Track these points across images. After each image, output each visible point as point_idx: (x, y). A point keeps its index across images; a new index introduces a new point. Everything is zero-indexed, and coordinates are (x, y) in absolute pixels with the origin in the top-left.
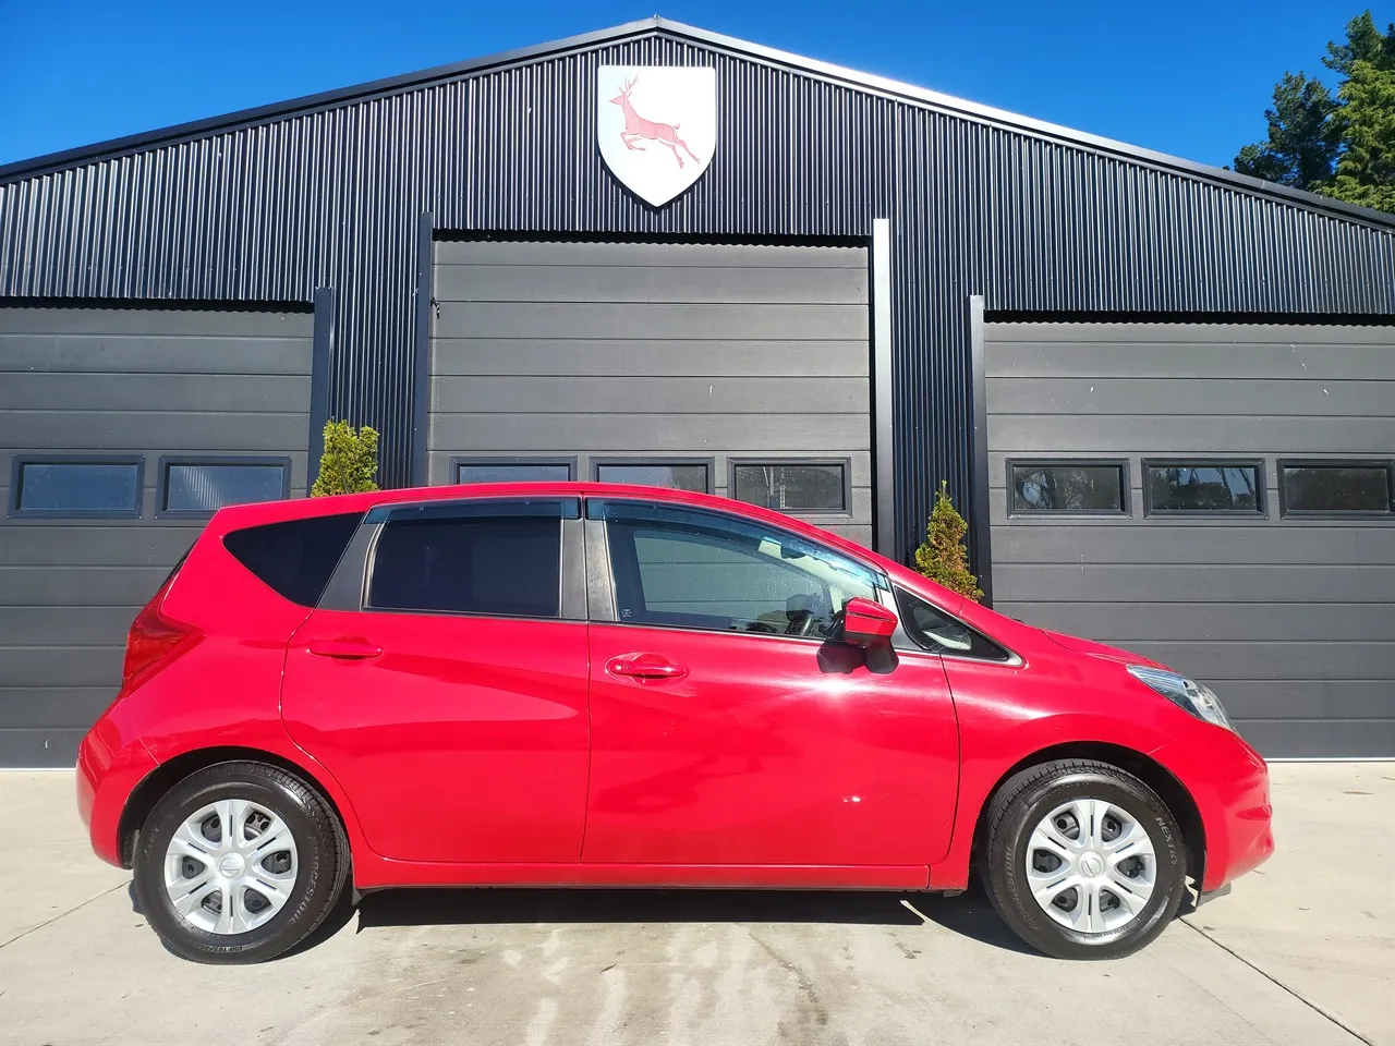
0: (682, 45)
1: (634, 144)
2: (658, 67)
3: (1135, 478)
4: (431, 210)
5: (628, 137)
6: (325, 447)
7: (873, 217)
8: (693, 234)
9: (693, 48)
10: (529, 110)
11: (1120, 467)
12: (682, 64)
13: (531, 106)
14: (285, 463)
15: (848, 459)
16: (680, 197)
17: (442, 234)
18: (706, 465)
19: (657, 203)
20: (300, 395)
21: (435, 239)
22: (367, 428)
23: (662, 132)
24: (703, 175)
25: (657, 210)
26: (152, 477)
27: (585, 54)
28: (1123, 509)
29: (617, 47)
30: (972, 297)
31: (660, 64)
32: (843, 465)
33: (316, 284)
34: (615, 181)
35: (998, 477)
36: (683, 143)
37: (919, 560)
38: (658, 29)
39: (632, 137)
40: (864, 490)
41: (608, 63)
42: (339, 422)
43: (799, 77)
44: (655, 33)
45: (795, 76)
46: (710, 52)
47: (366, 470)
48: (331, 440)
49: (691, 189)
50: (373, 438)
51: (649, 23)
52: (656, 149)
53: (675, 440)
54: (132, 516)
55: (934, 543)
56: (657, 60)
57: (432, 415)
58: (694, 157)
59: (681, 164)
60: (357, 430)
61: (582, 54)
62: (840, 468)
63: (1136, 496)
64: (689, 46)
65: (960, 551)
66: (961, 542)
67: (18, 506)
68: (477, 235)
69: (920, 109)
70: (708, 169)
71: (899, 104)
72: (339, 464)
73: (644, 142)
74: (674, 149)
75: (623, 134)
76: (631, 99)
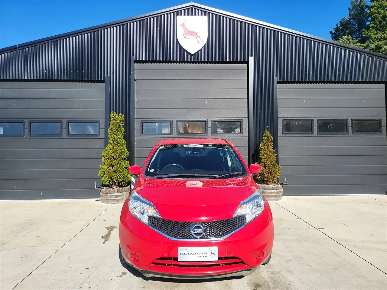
0: (198, 10)
1: (186, 37)
2: (192, 16)
3: (315, 124)
4: (134, 55)
5: (184, 35)
6: (111, 120)
7: (249, 56)
8: (202, 61)
9: (201, 10)
10: (159, 28)
11: (311, 121)
12: (198, 15)
13: (159, 27)
15: (242, 120)
16: (198, 51)
18: (206, 122)
19: (192, 53)
20: (101, 104)
21: (135, 63)
22: (121, 114)
23: (193, 33)
24: (204, 46)
25: (192, 55)
26: (64, 126)
27: (173, 12)
28: (312, 132)
29: (181, 10)
30: (274, 77)
31: (193, 15)
33: (105, 75)
34: (181, 47)
35: (280, 124)
36: (199, 37)
37: (261, 146)
38: (192, 5)
39: (186, 35)
40: (246, 128)
41: (179, 15)
42: (114, 113)
43: (229, 18)
44: (191, 7)
45: (228, 18)
46: (206, 12)
47: (121, 125)
48: (112, 118)
49: (201, 49)
50: (123, 117)
51: (190, 4)
52: (192, 38)
53: (198, 115)
54: (60, 136)
55: (265, 142)
56: (192, 14)
57: (135, 109)
58: (202, 41)
59: (199, 42)
60: (118, 114)
61: (172, 13)
62: (239, 122)
63: (315, 129)
64: (200, 10)
65: (271, 144)
66: (271, 142)
67: (31, 134)
68: (146, 62)
69: (261, 27)
70: (206, 44)
71: (256, 25)
72: (115, 124)
73: (189, 36)
74: (197, 38)
75: (183, 35)
76: (185, 25)
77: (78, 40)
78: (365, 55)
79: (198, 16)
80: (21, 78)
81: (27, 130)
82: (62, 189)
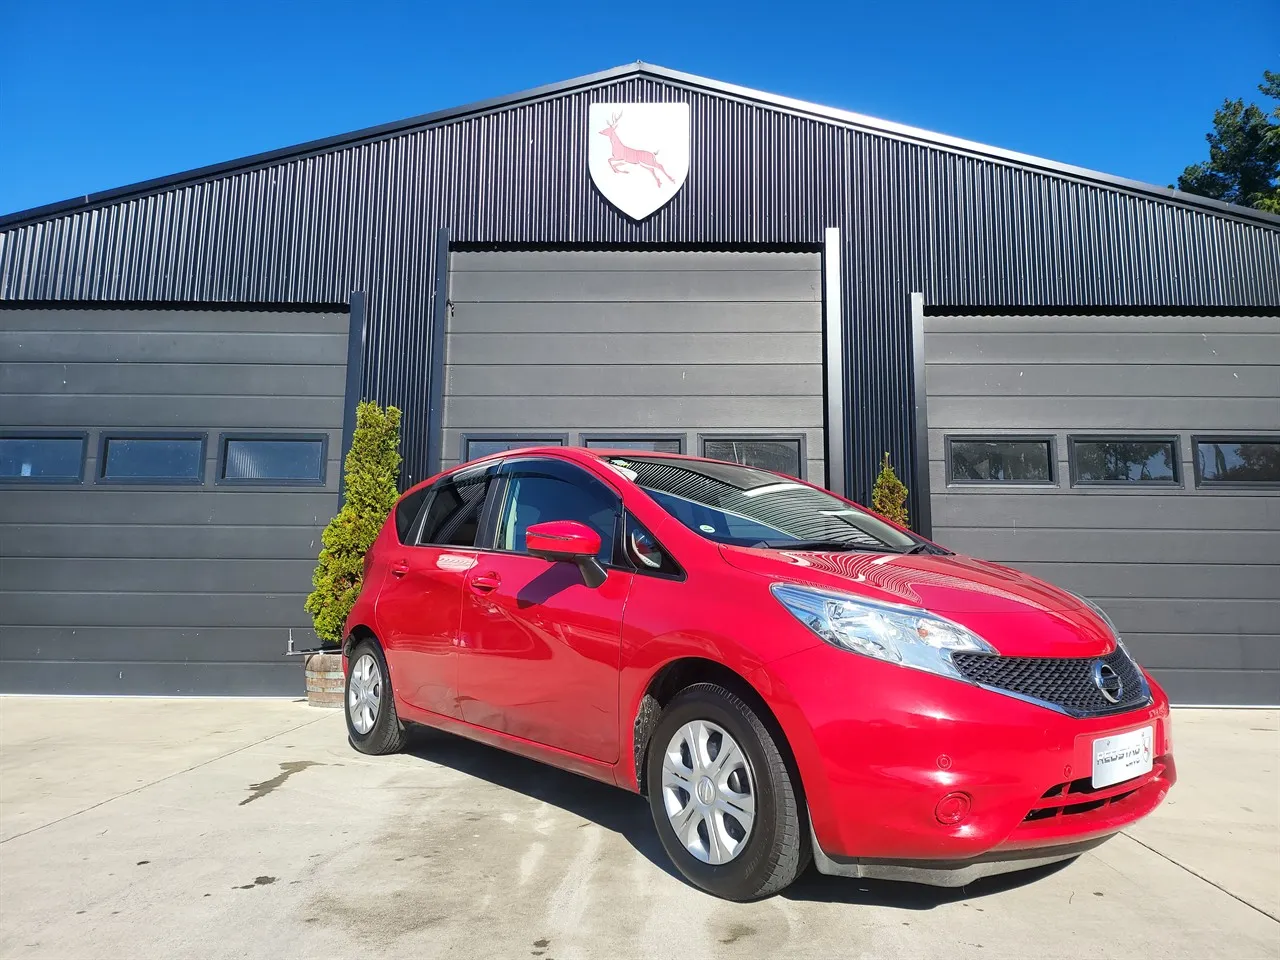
0: (661, 85)
1: (619, 168)
2: (640, 104)
3: (1062, 453)
4: (448, 226)
5: (613, 163)
6: (358, 423)
7: (825, 226)
8: (669, 243)
9: (670, 87)
10: (531, 142)
11: (1048, 442)
12: (661, 101)
13: (533, 138)
14: (322, 439)
15: (804, 435)
16: (658, 212)
17: (457, 246)
19: (638, 217)
20: (336, 382)
21: (451, 250)
22: (391, 407)
23: (643, 157)
24: (677, 195)
25: (638, 223)
26: (213, 450)
27: (579, 94)
28: (1051, 479)
29: (605, 88)
30: (913, 294)
31: (642, 101)
32: (799, 441)
33: (352, 289)
34: (604, 200)
35: (937, 453)
36: (661, 167)
38: (640, 72)
39: (617, 162)
40: (820, 462)
41: (598, 101)
42: (369, 402)
43: (760, 109)
44: (638, 76)
45: (757, 108)
46: (685, 90)
47: (391, 442)
48: (362, 418)
49: (667, 205)
50: (397, 416)
51: (633, 67)
52: (639, 172)
53: (653, 419)
54: (195, 483)
55: (879, 506)
56: (640, 97)
57: (446, 399)
58: (670, 178)
59: (659, 184)
60: (384, 409)
61: (576, 94)
62: (797, 443)
63: (1063, 468)
64: (667, 86)
65: (902, 514)
66: (903, 506)
67: (103, 474)
68: (486, 246)
69: (866, 134)
70: (682, 187)
71: (848, 130)
72: (369, 437)
73: (628, 166)
74: (653, 172)
75: (610, 160)
76: (618, 131)
77: (276, 179)
78: (1226, 220)
79: (658, 104)
80: (90, 297)
81: (92, 462)
82: (188, 661)
